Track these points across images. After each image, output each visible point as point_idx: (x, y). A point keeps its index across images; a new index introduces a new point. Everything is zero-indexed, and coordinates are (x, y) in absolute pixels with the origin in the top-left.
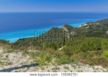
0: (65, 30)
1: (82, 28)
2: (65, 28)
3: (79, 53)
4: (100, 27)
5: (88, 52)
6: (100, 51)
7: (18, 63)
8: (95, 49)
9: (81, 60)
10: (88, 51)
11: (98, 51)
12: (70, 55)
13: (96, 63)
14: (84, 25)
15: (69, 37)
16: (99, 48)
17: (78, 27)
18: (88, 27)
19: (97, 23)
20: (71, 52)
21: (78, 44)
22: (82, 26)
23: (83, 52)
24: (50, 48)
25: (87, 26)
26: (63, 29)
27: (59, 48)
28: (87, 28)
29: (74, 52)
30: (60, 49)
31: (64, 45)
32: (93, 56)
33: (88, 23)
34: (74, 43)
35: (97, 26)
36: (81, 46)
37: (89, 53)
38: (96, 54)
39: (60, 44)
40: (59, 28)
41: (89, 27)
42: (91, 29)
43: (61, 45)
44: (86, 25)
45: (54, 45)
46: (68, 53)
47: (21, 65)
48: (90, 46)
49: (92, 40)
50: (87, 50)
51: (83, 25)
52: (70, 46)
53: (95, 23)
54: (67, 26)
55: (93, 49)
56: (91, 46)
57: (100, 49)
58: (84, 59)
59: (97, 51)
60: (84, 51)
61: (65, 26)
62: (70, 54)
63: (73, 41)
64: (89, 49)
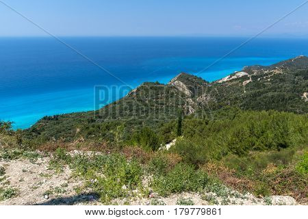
1: (230, 84)
2: (181, 84)
3: (224, 158)
4: (282, 80)
5: (251, 155)
6: (284, 152)
7: (37, 192)
8: (269, 146)
9: (231, 179)
10: (251, 152)
11: (279, 150)
12: (196, 164)
13: (273, 188)
14: (238, 74)
16: (281, 141)
17: (220, 82)
18: (248, 81)
19: (275, 69)
20: (199, 156)
21: (219, 131)
22: (231, 77)
23: (236, 156)
24: (136, 143)
25: (245, 78)
27: (163, 145)
28: (247, 85)
29: (209, 156)
30: (168, 146)
31: (179, 134)
32: (264, 166)
33: (248, 70)
34: (209, 129)
35: (276, 77)
36: (230, 138)
37: (254, 158)
38: (275, 159)
39: (167, 131)
40: (163, 84)
41: (250, 80)
42: (258, 85)
43: (168, 134)
44: (241, 74)
45: (149, 136)
46: (190, 159)
47: (46, 197)
48: (254, 139)
49: (260, 118)
50: (246, 149)
51: (234, 74)
52: (197, 137)
53: (268, 68)
54: (186, 79)
55: (266, 146)
56: (259, 138)
57: (284, 146)
58: (239, 177)
59: (278, 153)
60: (237, 153)
61: (180, 79)
62: (198, 161)
63: (207, 123)
64: (254, 145)
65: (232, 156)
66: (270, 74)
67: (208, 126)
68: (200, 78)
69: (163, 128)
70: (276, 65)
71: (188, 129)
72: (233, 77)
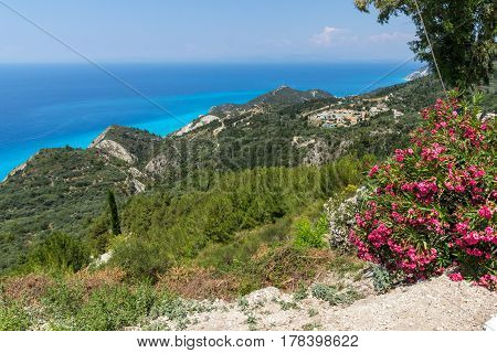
0: (116, 155)
1: (195, 136)
2: (114, 144)
4: (265, 123)
5: (238, 238)
6: (281, 222)
8: (261, 220)
10: (237, 234)
11: (274, 222)
12: (153, 275)
13: (268, 279)
14: (204, 119)
15: (140, 187)
16: (275, 209)
17: (180, 133)
18: (220, 129)
19: (253, 107)
20: (155, 262)
21: (188, 211)
22: (194, 124)
23: (218, 245)
24: (36, 268)
25: (215, 124)
26: (103, 151)
27: (96, 257)
28: (220, 135)
29: (171, 256)
31: (117, 231)
32: (254, 251)
33: (218, 112)
34: (174, 212)
35: (256, 118)
36: (206, 220)
37: (241, 243)
38: (269, 236)
39: (102, 230)
40: (80, 149)
41: (223, 127)
42: (235, 133)
43: (104, 235)
44: (209, 119)
45: (63, 246)
46: (142, 270)
48: (240, 212)
49: (244, 181)
50: (231, 231)
51: (198, 120)
52: (154, 229)
53: (244, 107)
54: (124, 136)
55: (257, 220)
56: (246, 210)
57: (280, 214)
58: (221, 276)
59: (272, 226)
60: (220, 241)
61: (111, 135)
62: (154, 270)
63: (168, 204)
64: (241, 222)
65: (212, 247)
66: (249, 114)
67: (170, 208)
68: (146, 132)
69: (91, 227)
70: (253, 101)
71: (138, 220)
72: (198, 125)
